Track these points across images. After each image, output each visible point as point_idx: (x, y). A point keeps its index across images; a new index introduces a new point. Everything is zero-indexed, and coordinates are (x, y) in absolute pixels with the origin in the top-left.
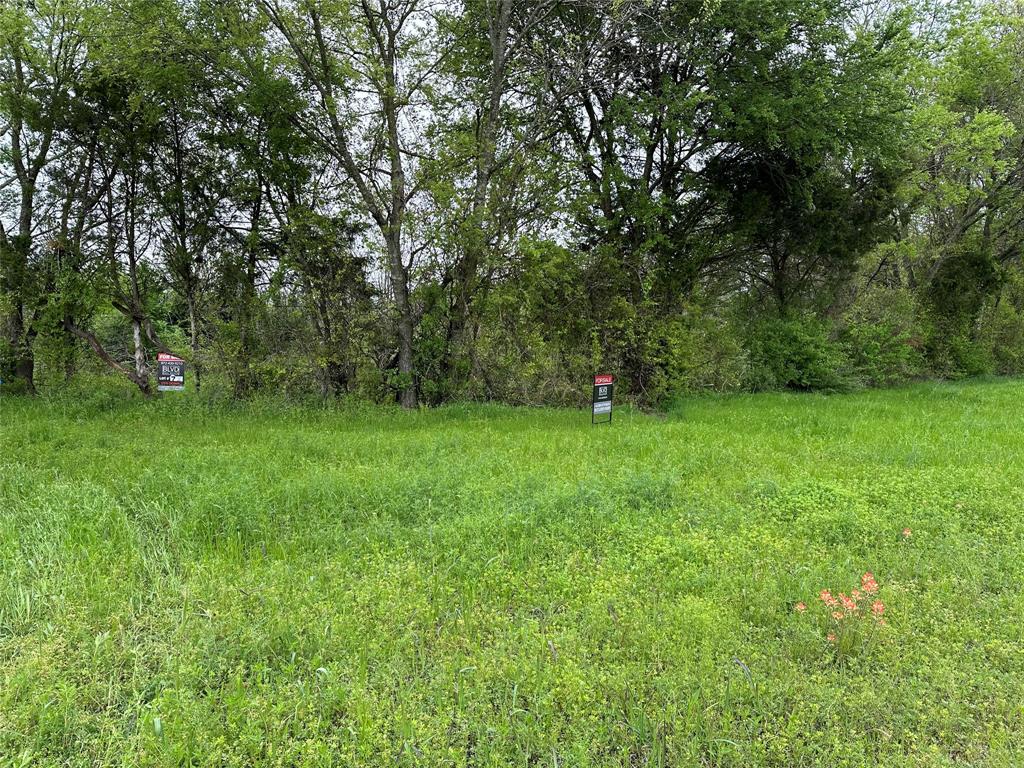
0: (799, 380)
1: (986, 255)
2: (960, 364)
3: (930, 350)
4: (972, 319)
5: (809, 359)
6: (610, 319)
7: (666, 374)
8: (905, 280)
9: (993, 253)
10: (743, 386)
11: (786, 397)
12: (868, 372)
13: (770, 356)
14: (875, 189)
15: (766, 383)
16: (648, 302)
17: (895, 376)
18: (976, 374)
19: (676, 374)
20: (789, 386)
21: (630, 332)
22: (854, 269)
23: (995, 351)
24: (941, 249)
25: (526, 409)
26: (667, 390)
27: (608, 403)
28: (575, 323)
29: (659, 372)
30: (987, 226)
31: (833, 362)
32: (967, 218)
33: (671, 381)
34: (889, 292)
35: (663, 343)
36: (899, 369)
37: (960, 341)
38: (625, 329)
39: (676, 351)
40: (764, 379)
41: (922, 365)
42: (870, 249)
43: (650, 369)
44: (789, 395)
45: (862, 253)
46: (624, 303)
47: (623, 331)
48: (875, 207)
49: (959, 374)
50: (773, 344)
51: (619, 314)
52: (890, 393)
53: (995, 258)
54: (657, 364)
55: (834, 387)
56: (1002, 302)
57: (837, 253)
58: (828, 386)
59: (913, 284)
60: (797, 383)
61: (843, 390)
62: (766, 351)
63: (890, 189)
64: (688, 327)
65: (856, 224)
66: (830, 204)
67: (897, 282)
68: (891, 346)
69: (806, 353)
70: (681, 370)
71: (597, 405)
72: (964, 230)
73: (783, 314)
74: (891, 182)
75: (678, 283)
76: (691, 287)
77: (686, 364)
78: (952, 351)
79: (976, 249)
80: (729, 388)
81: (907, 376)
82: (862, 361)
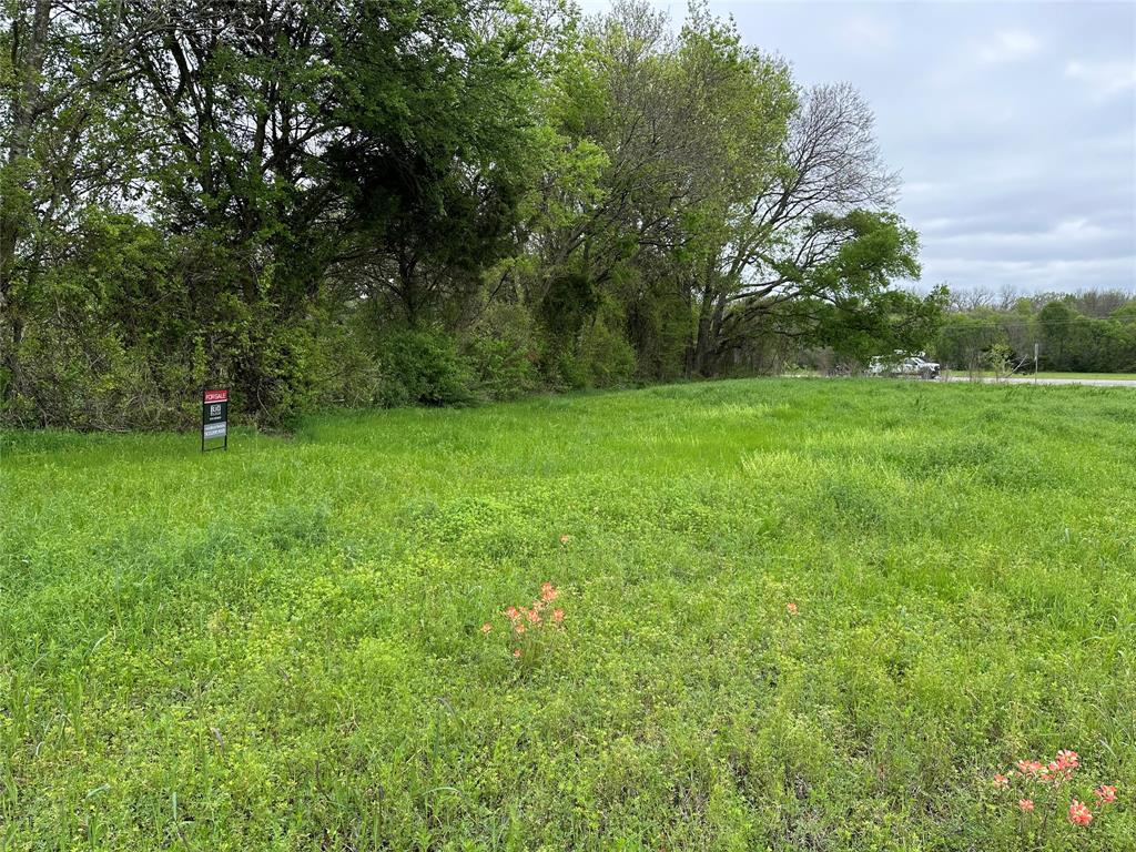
0: (431, 394)
1: (586, 278)
2: (567, 379)
3: (543, 364)
4: (576, 336)
5: (441, 372)
6: (217, 320)
7: (290, 388)
8: (521, 296)
9: (591, 277)
10: (375, 401)
11: (420, 412)
12: (492, 386)
13: (402, 369)
14: (498, 203)
15: (399, 398)
16: (266, 303)
17: (515, 389)
18: (579, 388)
19: (302, 388)
20: (421, 400)
21: (244, 337)
22: (480, 282)
23: (592, 365)
24: (551, 269)
25: (103, 436)
26: (292, 407)
27: (223, 425)
28: (170, 324)
29: (281, 386)
30: (586, 250)
31: (462, 376)
32: (572, 241)
33: (297, 397)
34: (509, 308)
35: (286, 352)
36: (518, 384)
37: (567, 357)
38: (238, 333)
39: (302, 362)
40: (397, 394)
41: (536, 379)
42: (493, 263)
43: (271, 382)
44: (424, 410)
45: (488, 266)
46: (236, 302)
47: (236, 335)
48: (500, 222)
49: (566, 387)
50: (406, 357)
51: (230, 315)
52: (513, 406)
53: (593, 282)
54: (279, 376)
55: (463, 401)
56: (597, 322)
57: (464, 265)
58: (458, 400)
59: (528, 301)
60: (429, 397)
61: (472, 404)
62: (397, 364)
63: (512, 204)
64: (314, 335)
65: (480, 236)
66: (458, 213)
67: (514, 298)
68: (511, 361)
69: (437, 366)
70: (307, 384)
71: (207, 428)
72: (569, 252)
73: (413, 326)
74: (512, 198)
75: (301, 282)
76: (315, 288)
77: (313, 377)
78: (560, 366)
79: (578, 272)
80: (361, 404)
81: (525, 389)
82: (487, 375)
